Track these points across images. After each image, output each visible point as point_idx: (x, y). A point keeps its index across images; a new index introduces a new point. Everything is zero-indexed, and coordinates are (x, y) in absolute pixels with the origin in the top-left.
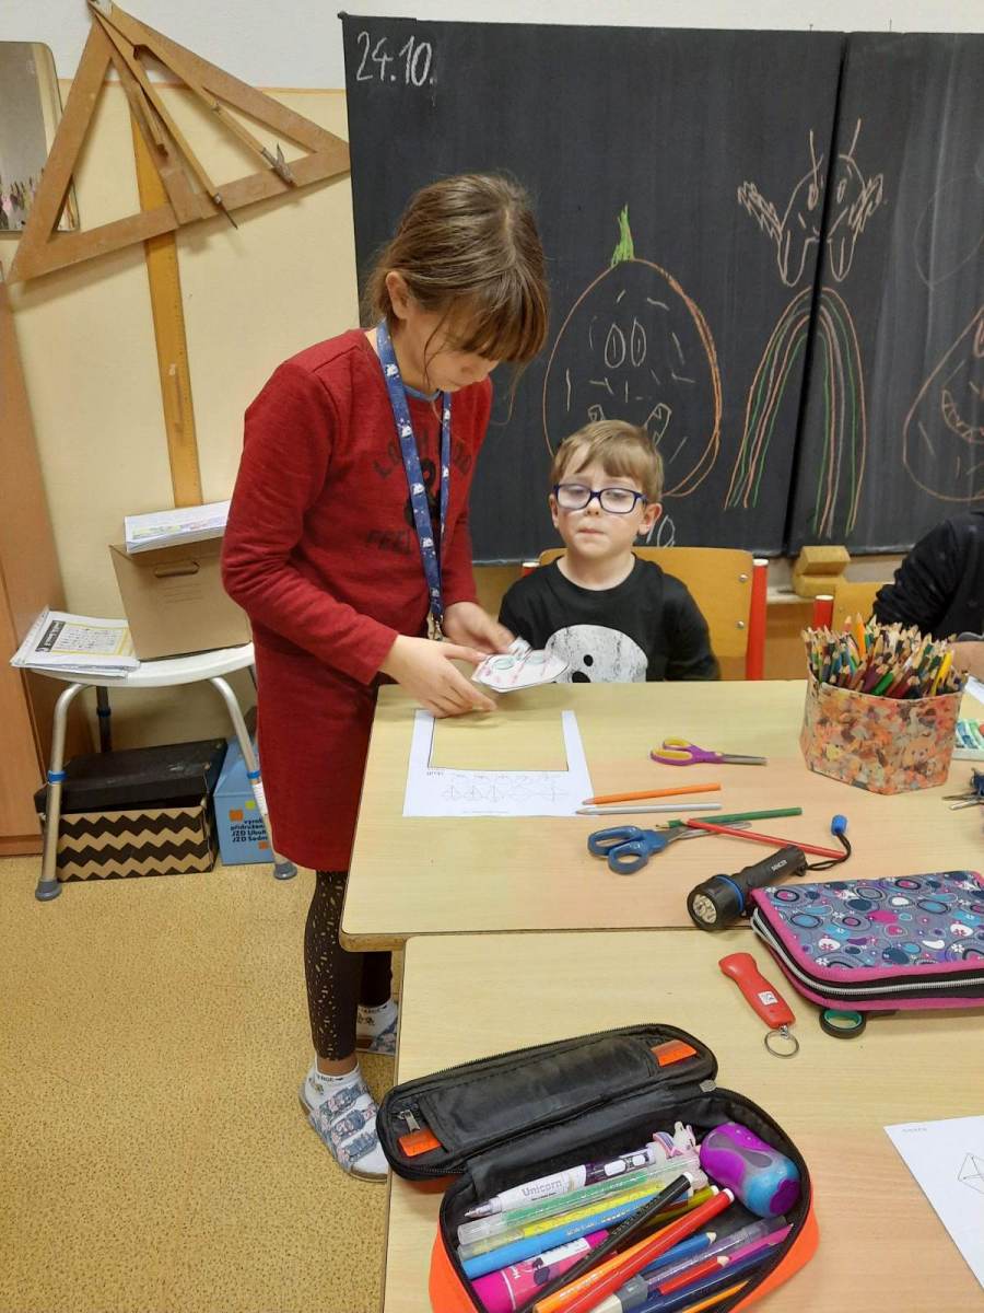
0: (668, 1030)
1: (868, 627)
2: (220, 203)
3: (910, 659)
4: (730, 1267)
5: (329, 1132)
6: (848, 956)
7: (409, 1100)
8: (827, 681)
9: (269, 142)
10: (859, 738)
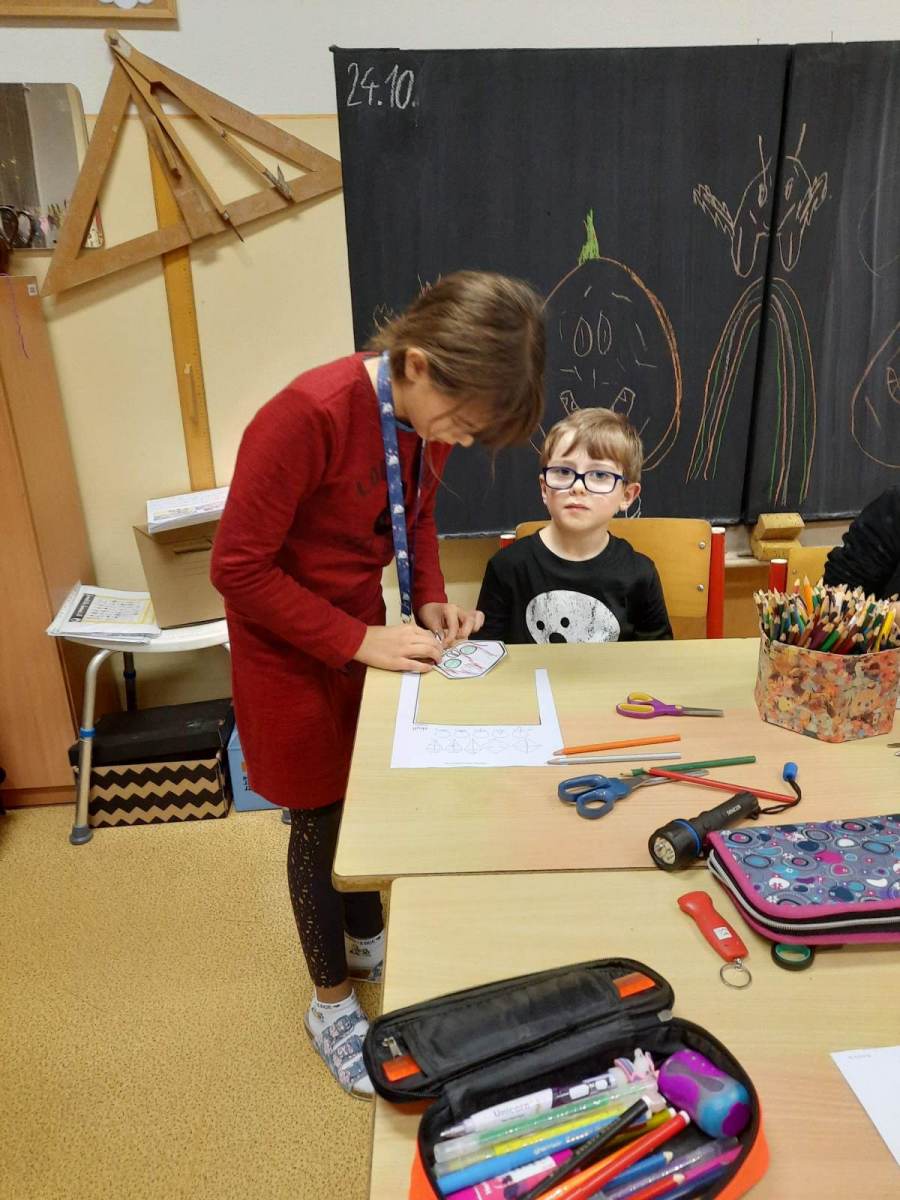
0: (630, 964)
1: (816, 589)
2: (228, 220)
3: (854, 618)
4: (686, 1183)
5: (332, 1056)
6: (798, 894)
7: (393, 1028)
8: (778, 639)
9: (270, 163)
10: (808, 691)
